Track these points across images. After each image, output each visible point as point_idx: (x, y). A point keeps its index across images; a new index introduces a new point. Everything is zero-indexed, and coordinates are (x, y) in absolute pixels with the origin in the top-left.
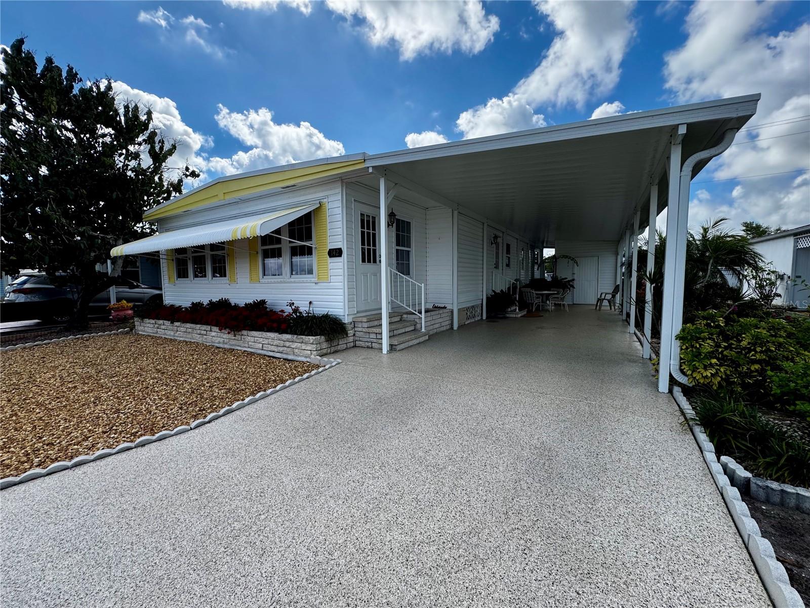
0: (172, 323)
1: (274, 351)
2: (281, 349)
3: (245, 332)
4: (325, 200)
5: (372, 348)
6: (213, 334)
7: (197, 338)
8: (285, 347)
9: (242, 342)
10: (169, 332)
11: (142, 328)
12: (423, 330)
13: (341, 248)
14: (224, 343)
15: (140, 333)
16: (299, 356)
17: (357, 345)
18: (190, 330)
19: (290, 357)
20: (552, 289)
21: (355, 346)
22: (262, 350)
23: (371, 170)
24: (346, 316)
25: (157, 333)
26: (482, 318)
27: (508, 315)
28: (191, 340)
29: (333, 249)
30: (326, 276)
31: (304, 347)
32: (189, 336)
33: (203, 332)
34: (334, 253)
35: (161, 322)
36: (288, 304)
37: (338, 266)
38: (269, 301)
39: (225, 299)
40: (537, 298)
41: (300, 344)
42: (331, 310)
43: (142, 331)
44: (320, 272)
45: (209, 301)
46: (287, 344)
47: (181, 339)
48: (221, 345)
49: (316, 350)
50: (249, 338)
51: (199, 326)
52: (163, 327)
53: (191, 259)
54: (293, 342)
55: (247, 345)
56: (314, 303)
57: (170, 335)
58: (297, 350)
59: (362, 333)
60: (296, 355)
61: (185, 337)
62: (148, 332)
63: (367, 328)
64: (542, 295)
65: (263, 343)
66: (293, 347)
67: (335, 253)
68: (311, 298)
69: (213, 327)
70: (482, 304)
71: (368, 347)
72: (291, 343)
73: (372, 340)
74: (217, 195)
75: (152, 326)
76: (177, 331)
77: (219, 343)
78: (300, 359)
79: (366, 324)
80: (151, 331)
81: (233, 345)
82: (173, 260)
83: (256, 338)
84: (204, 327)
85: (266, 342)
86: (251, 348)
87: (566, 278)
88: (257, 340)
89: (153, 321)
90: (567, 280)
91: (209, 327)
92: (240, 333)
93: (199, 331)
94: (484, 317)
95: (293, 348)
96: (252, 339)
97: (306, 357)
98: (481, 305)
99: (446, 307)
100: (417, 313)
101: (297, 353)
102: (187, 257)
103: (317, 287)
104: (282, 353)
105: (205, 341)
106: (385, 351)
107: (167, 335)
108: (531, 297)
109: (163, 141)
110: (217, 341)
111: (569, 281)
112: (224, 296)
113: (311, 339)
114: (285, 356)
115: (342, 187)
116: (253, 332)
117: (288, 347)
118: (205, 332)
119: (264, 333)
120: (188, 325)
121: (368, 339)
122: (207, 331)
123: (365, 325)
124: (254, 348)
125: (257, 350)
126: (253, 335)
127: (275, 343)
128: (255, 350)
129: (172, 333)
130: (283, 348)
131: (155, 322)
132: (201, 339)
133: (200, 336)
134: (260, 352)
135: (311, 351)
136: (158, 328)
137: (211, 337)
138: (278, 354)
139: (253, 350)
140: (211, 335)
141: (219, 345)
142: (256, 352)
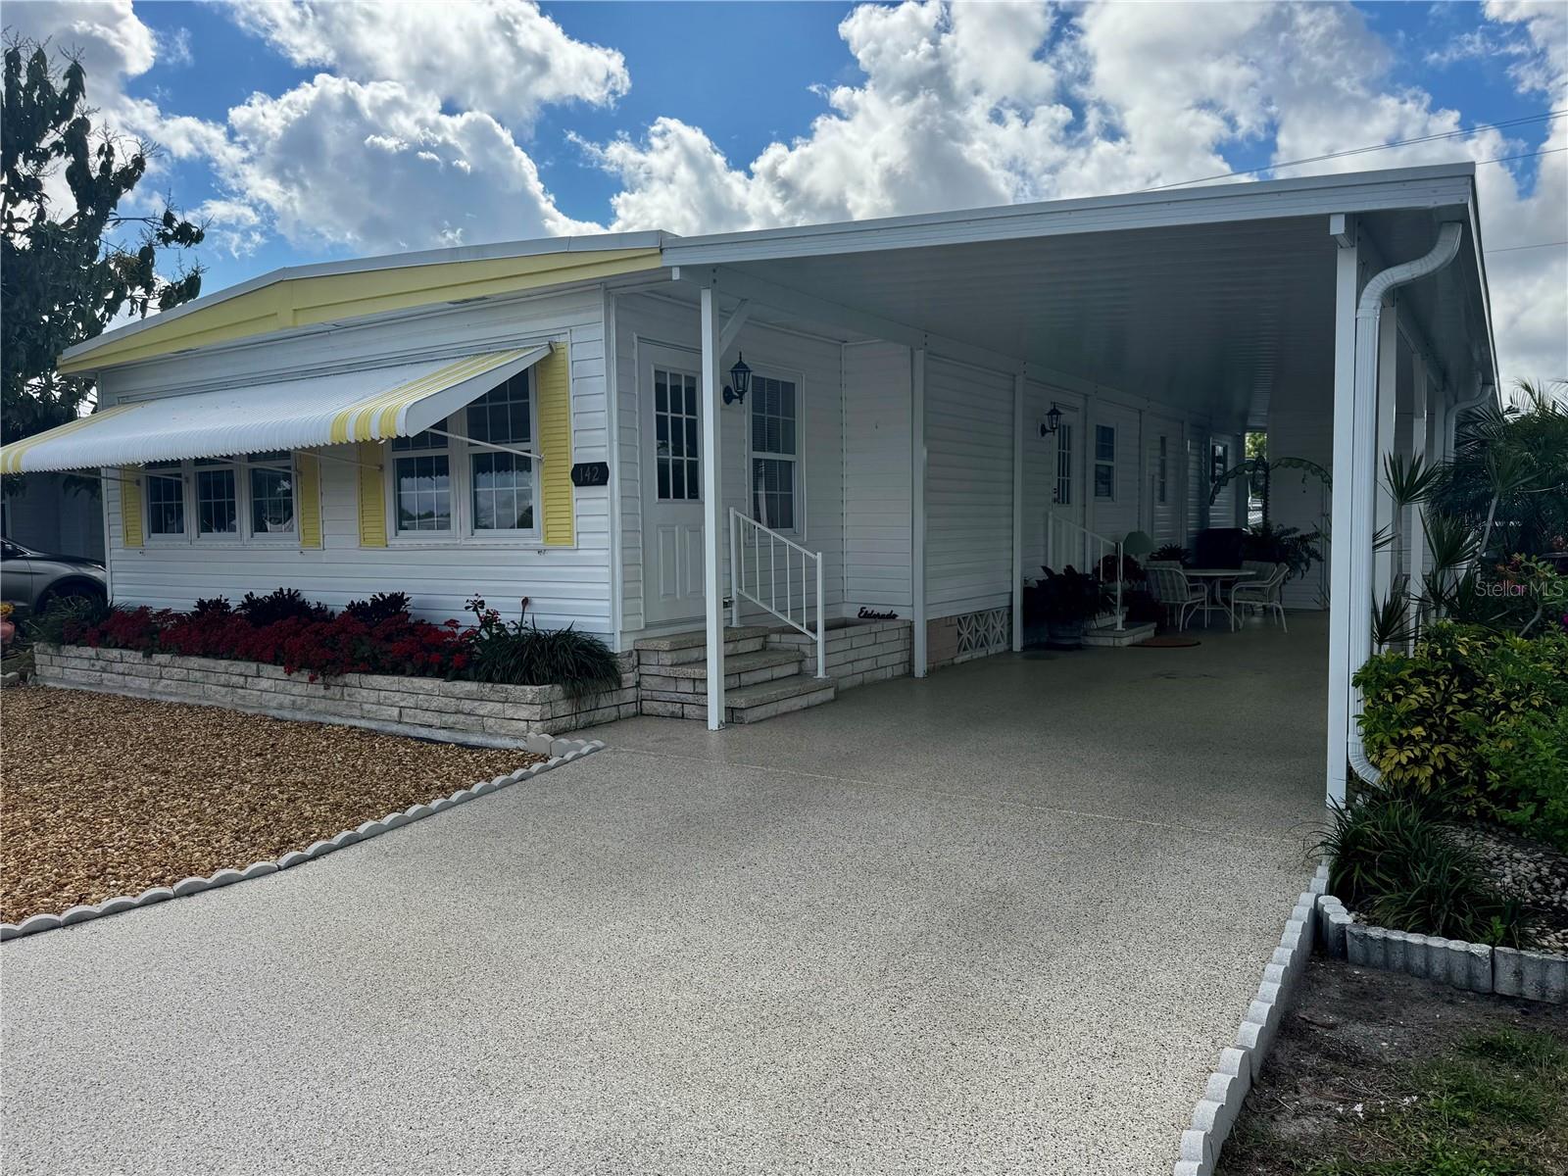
0: (148, 655)
1: (431, 726)
2: (450, 719)
3: (352, 678)
4: (562, 339)
5: (683, 717)
6: (265, 684)
7: (216, 695)
8: (462, 713)
9: (345, 703)
10: (138, 681)
11: (58, 670)
12: (821, 674)
13: (605, 463)
14: (294, 706)
15: (51, 684)
16: (496, 735)
17: (645, 712)
18: (198, 674)
19: (474, 740)
20: (1245, 563)
21: (640, 714)
22: (400, 722)
23: (676, 275)
24: (618, 636)
25: (100, 683)
26: (1011, 649)
27: (1091, 641)
28: (200, 702)
29: (585, 466)
30: (567, 534)
31: (509, 713)
32: (197, 691)
33: (235, 679)
34: (588, 475)
35: (115, 653)
36: (469, 604)
37: (597, 508)
38: (414, 597)
39: (289, 590)
40: (1194, 589)
41: (499, 705)
42: (577, 619)
43: (56, 679)
44: (549, 522)
45: (247, 596)
46: (467, 705)
47: (173, 699)
48: (287, 714)
49: (541, 720)
50: (364, 693)
51: (224, 663)
52: (119, 667)
53: (192, 479)
54: (482, 700)
55: (357, 712)
56: (536, 601)
57: (140, 690)
58: (491, 722)
59: (658, 680)
60: (490, 734)
61: (184, 695)
62: (73, 683)
63: (672, 665)
64: (1209, 580)
65: (402, 704)
66: (482, 713)
67: (591, 475)
68: (528, 589)
69: (261, 666)
70: (1011, 607)
71: (673, 716)
72: (477, 704)
73: (683, 696)
74: (276, 314)
75: (86, 664)
76: (161, 678)
77: (281, 707)
78: (498, 742)
79: (669, 656)
80: (84, 680)
81: (319, 712)
82: (138, 483)
83: (383, 693)
84: (241, 666)
85: (411, 701)
86: (370, 719)
87: (1295, 530)
88: (385, 698)
89: (90, 651)
90: (1298, 535)
91: (254, 666)
92: (339, 680)
93: (223, 678)
94: (1017, 645)
95: (483, 716)
96: (373, 696)
97: (515, 738)
98: (1007, 612)
99: (896, 616)
100: (804, 629)
101: (491, 727)
102: (179, 475)
103: (541, 560)
104: (451, 728)
105: (240, 702)
106: (713, 723)
107: (130, 689)
108: (1173, 588)
109: (111, 149)
110: (274, 704)
111: (1303, 539)
112: (288, 584)
113: (530, 691)
114: (460, 738)
115: (607, 306)
116: (375, 676)
117: (469, 714)
118: (242, 679)
119: (407, 679)
120: (195, 662)
121: (673, 695)
122: (246, 676)
123: (667, 659)
124: (376, 720)
125: (386, 723)
126: (374, 684)
127: (434, 705)
128: (381, 723)
129: (146, 684)
130: (456, 716)
131: (97, 655)
132: (229, 698)
133: (226, 689)
134: (395, 728)
135: (528, 721)
136: (104, 670)
137: (259, 693)
138: (441, 731)
139: (373, 725)
140: (258, 688)
141: (280, 712)
142: (384, 728)
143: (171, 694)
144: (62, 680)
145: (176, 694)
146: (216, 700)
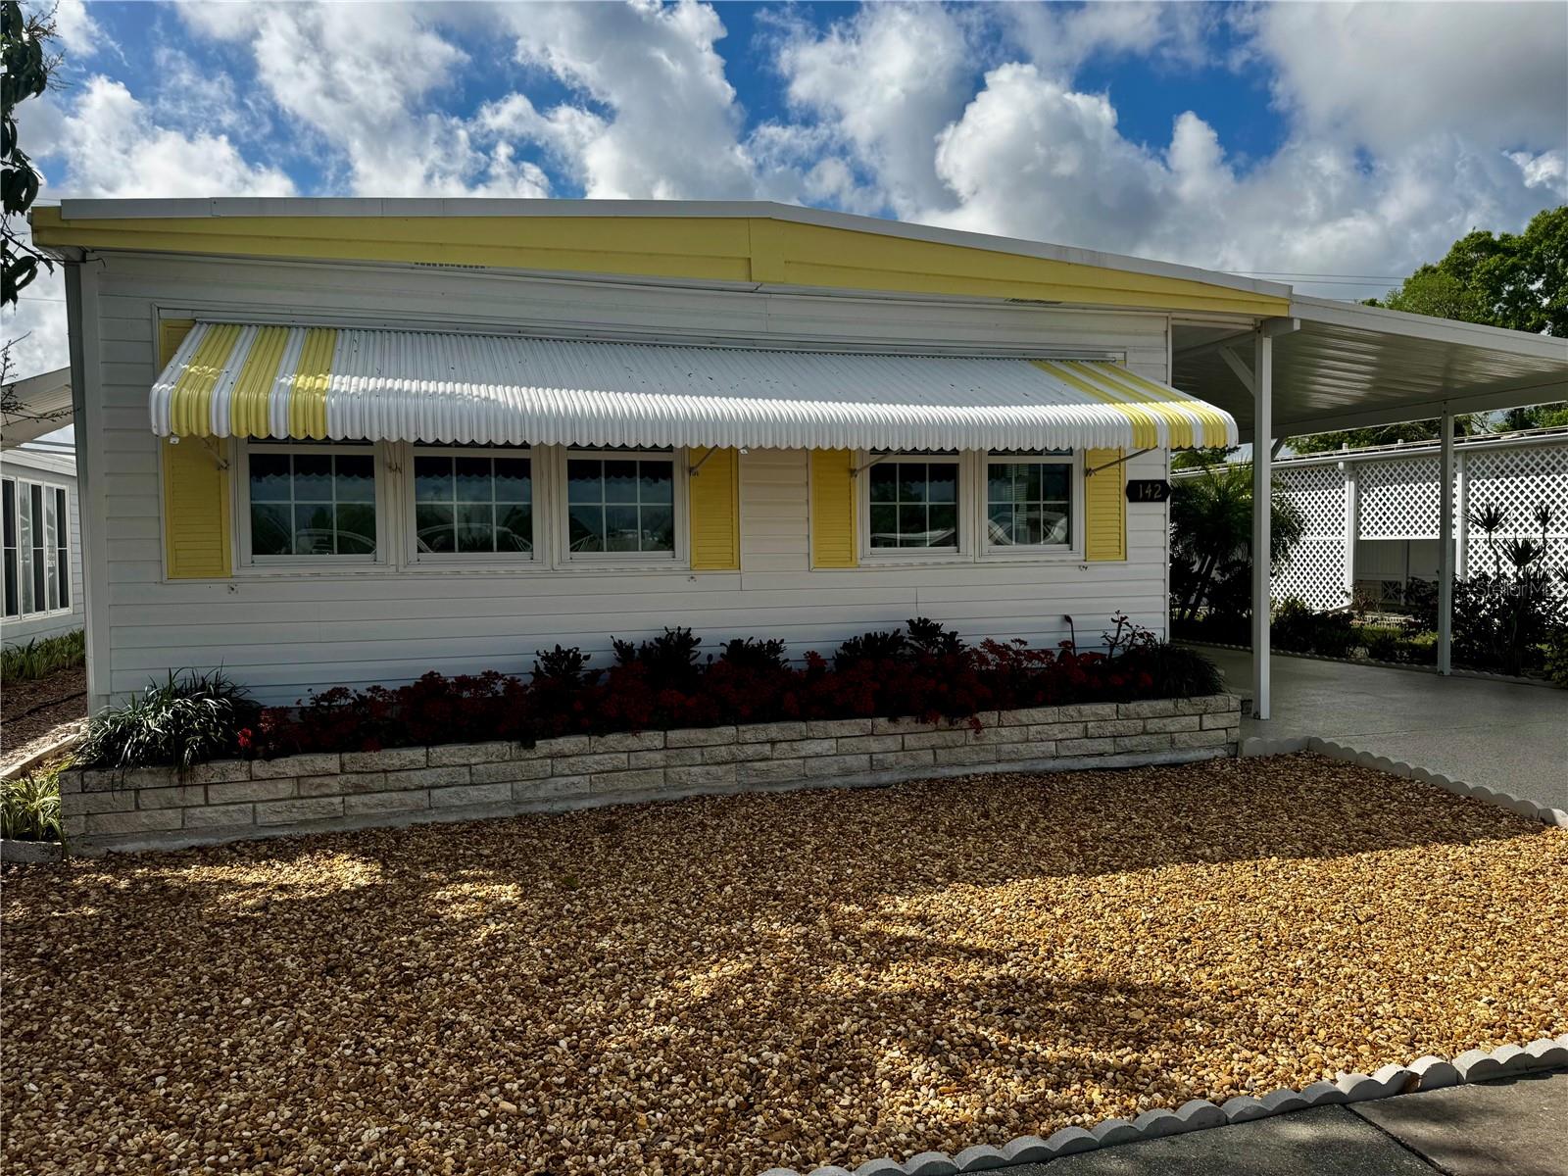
1: (1101, 755)
3: (988, 717)
10: (474, 793)
16: (1191, 748)
18: (658, 757)
19: (1160, 759)
23: (1297, 326)
29: (1145, 483)
31: (1207, 724)
33: (750, 750)
34: (1149, 491)
50: (1004, 731)
51: (729, 731)
58: (1185, 736)
60: (1180, 750)
62: (229, 829)
65: (1060, 736)
66: (1172, 729)
72: (1167, 721)
78: (1190, 756)
84: (774, 730)
86: (1008, 761)
95: (1174, 733)
96: (1016, 734)
97: (1211, 748)
104: (1130, 752)
107: (448, 809)
110: (834, 769)
117: (1156, 733)
118: (768, 747)
122: (776, 743)
124: (1019, 760)
125: (1035, 762)
126: (1025, 720)
127: (1109, 729)
128: (1028, 763)
129: (504, 792)
130: (1137, 738)
131: (342, 765)
132: (732, 778)
133: (724, 767)
134: (1050, 765)
135: (1226, 729)
136: (360, 790)
137: (800, 761)
138: (1117, 757)
139: (1017, 767)
140: (803, 754)
141: (847, 779)
142: (1033, 768)
143: (580, 797)
144: (179, 833)
145: (592, 795)
146: (703, 785)
